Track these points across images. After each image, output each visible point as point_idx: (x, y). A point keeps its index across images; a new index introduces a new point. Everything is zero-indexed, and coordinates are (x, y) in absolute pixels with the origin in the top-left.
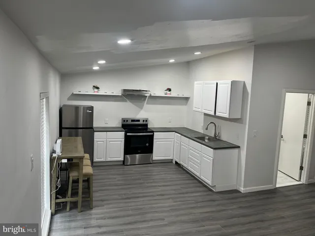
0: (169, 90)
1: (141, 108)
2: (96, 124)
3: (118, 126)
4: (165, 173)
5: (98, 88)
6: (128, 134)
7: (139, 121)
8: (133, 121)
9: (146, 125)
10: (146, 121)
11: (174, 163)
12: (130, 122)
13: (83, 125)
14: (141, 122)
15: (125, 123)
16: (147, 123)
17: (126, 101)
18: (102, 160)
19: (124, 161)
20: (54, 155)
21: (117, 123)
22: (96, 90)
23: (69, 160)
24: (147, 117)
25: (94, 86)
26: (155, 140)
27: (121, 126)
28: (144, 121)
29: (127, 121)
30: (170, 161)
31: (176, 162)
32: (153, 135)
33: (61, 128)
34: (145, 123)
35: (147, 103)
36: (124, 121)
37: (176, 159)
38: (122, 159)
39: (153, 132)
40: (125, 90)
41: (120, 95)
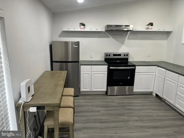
0: (151, 24)
1: (123, 43)
2: (82, 58)
3: (101, 60)
4: (148, 108)
5: (83, 25)
6: (111, 68)
7: (120, 55)
8: (114, 55)
9: (127, 59)
10: (127, 55)
11: (154, 95)
12: (112, 57)
13: (72, 59)
14: (122, 57)
15: (108, 57)
16: (127, 57)
17: (109, 37)
18: (88, 90)
19: (107, 92)
20: (20, 102)
21: (100, 57)
22: (82, 27)
23: (38, 108)
25: (80, 24)
26: (136, 74)
27: (104, 60)
28: (125, 55)
29: (110, 55)
30: (151, 94)
31: (157, 95)
32: (135, 69)
33: (52, 62)
34: (126, 57)
35: (128, 39)
36: (107, 55)
37: (156, 91)
38: (105, 89)
39: (135, 66)
40: (108, 26)
41: (104, 30)
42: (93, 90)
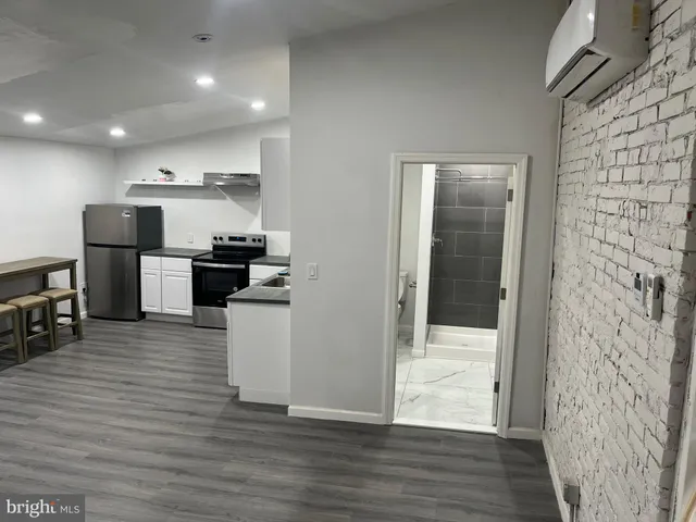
1: (255, 213)
5: (167, 172)
7: (243, 239)
8: (231, 239)
10: (259, 240)
12: (227, 242)
14: (249, 243)
15: (220, 242)
16: (260, 244)
17: (224, 198)
18: (155, 309)
22: (162, 176)
25: (160, 170)
28: (254, 240)
29: (221, 239)
32: (247, 269)
33: (87, 244)
34: (257, 244)
36: (215, 238)
38: (189, 312)
41: (202, 184)
42: (167, 311)
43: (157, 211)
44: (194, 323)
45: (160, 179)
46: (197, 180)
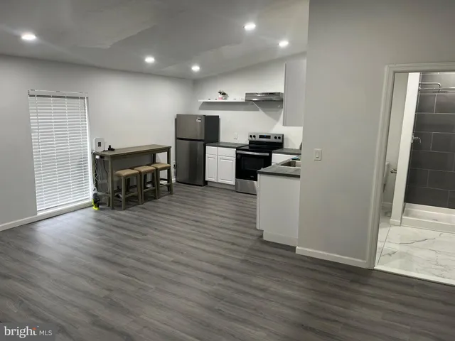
1: (277, 119)
7: (269, 137)
8: (261, 137)
9: (280, 144)
12: (258, 139)
14: (272, 140)
15: (253, 139)
17: (258, 110)
18: (213, 180)
22: (222, 97)
24: (282, 133)
25: (219, 92)
28: (276, 138)
29: (254, 136)
32: (270, 156)
33: (176, 138)
34: (278, 140)
36: (251, 136)
38: (233, 183)
39: (271, 152)
42: (220, 181)
43: (216, 119)
44: (236, 190)
45: (219, 98)
46: (241, 98)
